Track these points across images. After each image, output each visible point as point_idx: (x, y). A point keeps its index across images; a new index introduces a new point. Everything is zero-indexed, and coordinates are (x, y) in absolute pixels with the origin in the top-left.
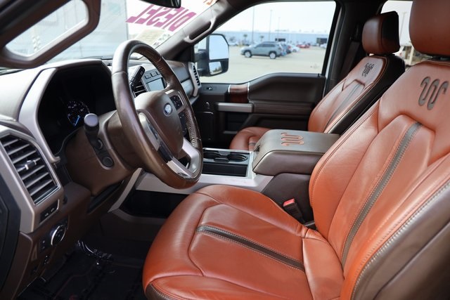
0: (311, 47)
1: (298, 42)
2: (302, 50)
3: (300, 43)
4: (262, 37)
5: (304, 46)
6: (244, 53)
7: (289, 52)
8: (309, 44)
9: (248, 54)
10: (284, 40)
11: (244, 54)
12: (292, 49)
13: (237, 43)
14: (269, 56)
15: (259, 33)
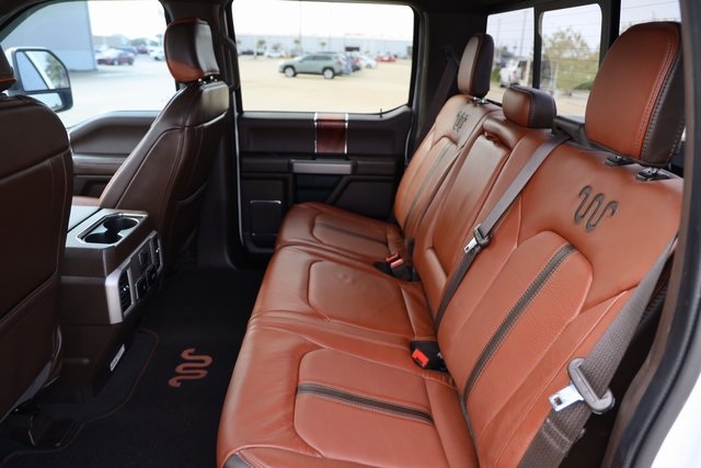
0: (397, 60)
1: (379, 53)
2: (381, 65)
3: (382, 54)
4: (323, 44)
5: (386, 58)
6: (286, 67)
7: (356, 69)
8: (396, 56)
9: (290, 72)
10: (357, 49)
11: (284, 72)
12: (363, 63)
13: (283, 53)
14: (323, 74)
15: (319, 39)
